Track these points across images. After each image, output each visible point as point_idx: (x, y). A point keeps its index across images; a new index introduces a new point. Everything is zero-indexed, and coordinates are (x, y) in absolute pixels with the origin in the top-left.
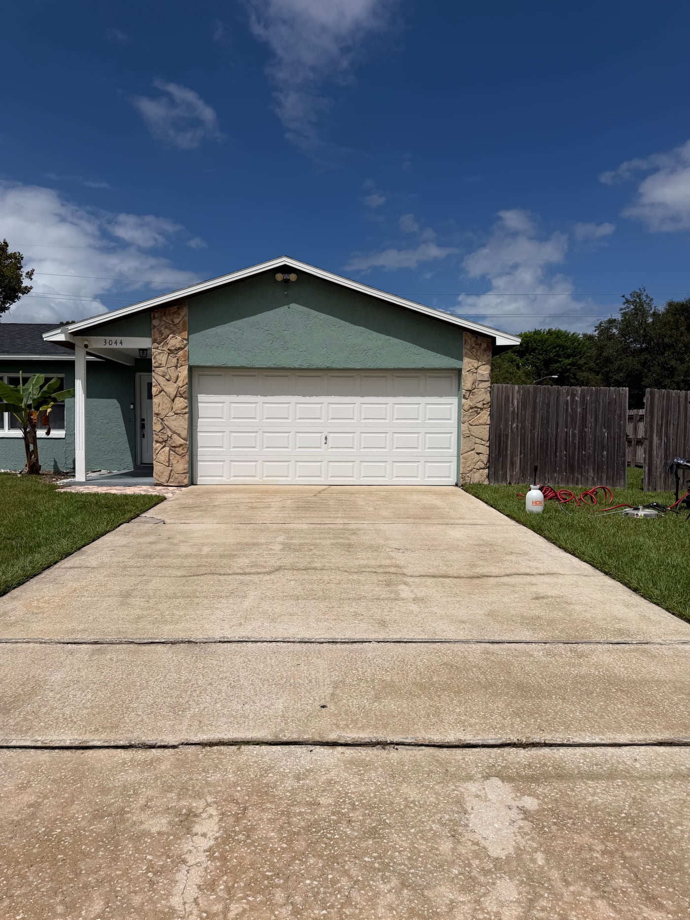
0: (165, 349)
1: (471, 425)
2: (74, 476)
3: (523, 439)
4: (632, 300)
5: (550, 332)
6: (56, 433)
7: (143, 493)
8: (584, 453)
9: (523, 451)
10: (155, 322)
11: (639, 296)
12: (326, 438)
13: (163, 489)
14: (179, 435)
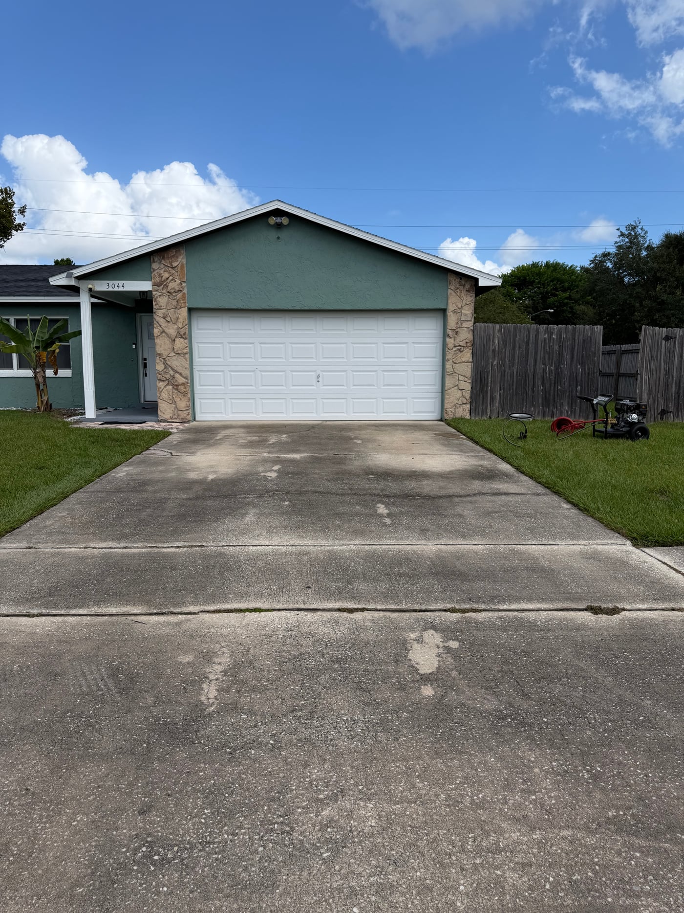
0: (164, 291)
1: (455, 363)
2: (84, 414)
3: (503, 375)
4: (627, 233)
5: (548, 265)
6: (64, 373)
7: (150, 428)
8: (559, 387)
9: (502, 387)
10: (155, 266)
11: (634, 228)
12: (318, 377)
13: (168, 425)
14: (181, 374)
